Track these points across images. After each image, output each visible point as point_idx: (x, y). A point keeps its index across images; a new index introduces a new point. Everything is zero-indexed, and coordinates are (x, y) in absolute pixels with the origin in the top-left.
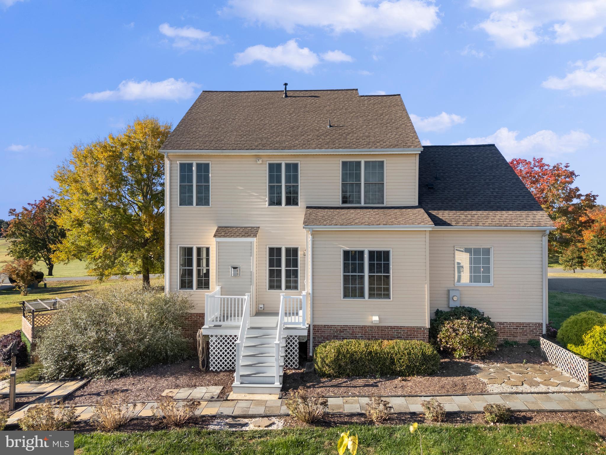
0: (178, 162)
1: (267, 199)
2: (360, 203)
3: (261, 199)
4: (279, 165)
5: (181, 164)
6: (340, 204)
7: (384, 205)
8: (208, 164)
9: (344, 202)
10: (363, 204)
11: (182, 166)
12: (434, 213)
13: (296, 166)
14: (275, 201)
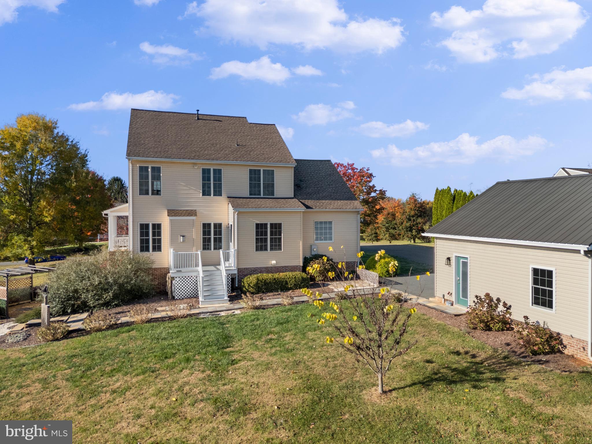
0: (138, 165)
1: (201, 191)
2: (260, 194)
3: (198, 191)
4: (209, 170)
5: (140, 167)
6: (248, 196)
7: (275, 197)
8: (160, 167)
9: (250, 194)
10: (262, 196)
11: (141, 168)
12: (303, 201)
13: (220, 171)
14: (206, 192)
